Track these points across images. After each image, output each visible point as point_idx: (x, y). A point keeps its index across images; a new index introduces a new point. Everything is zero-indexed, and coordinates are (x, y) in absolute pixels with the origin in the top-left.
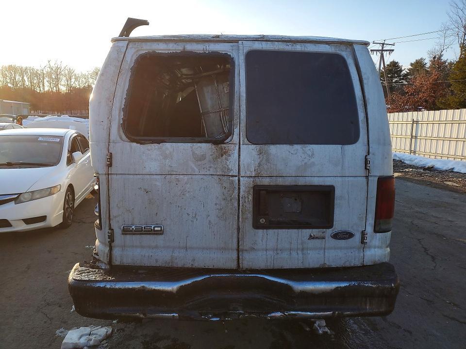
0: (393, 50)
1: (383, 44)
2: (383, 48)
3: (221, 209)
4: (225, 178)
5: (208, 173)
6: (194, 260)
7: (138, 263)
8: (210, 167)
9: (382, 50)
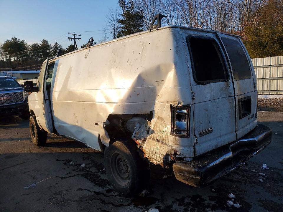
0: (80, 39)
1: (74, 35)
2: (74, 37)
3: (230, 113)
4: (229, 98)
5: (224, 97)
6: (224, 141)
7: (206, 151)
8: (224, 94)
9: (74, 38)
